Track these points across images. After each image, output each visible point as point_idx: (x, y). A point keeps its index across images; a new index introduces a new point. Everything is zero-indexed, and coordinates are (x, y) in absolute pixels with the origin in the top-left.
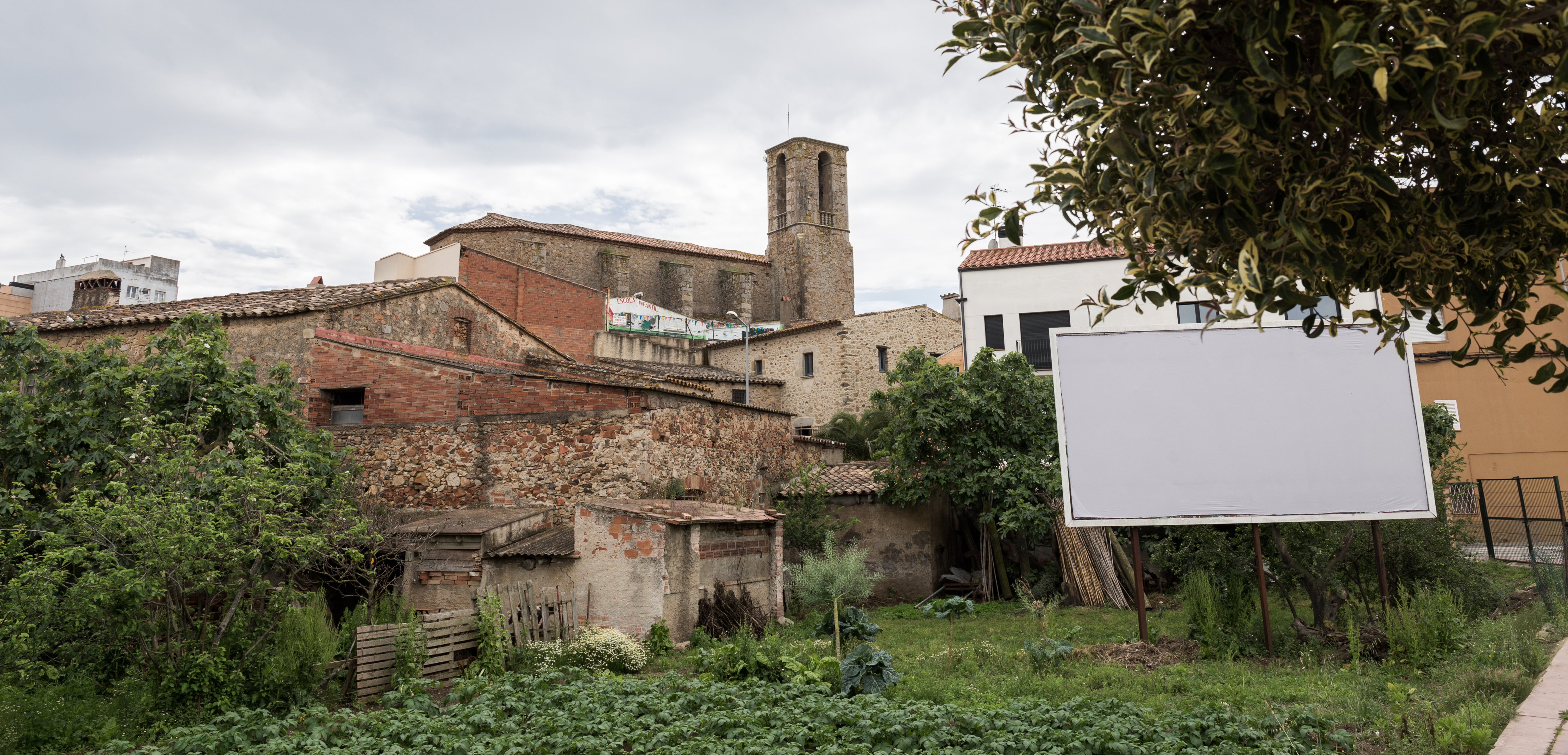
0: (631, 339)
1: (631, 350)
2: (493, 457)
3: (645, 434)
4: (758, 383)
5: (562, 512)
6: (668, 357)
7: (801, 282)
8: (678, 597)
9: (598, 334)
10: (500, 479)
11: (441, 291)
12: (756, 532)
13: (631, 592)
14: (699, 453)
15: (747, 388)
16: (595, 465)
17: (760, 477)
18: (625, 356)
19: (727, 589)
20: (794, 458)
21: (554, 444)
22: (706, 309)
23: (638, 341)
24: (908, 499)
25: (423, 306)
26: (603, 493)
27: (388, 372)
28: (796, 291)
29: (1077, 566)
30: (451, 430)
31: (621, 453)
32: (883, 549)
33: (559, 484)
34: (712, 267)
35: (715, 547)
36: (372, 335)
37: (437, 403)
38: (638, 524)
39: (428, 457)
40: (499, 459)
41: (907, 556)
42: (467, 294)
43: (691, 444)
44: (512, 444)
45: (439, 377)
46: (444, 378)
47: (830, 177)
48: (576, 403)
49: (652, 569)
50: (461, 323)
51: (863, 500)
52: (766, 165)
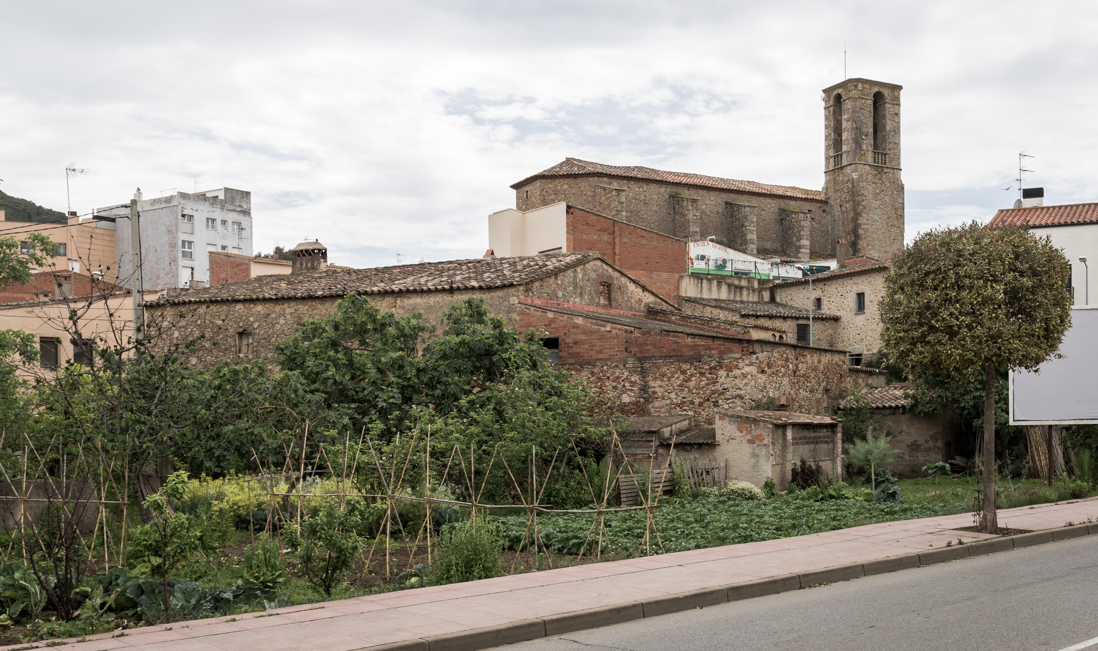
0: (710, 281)
1: (710, 290)
2: (652, 384)
3: (752, 370)
4: (818, 318)
5: (700, 418)
6: (741, 295)
7: (855, 219)
8: (780, 466)
9: (682, 277)
10: (657, 398)
11: (590, 263)
12: (825, 430)
13: (752, 463)
14: (786, 381)
15: (811, 322)
16: (721, 389)
17: (825, 396)
18: (705, 296)
19: (808, 464)
20: (848, 383)
21: (692, 375)
22: (768, 245)
23: (715, 282)
24: (926, 410)
25: (580, 276)
26: (726, 406)
27: (574, 327)
28: (851, 227)
29: (1038, 454)
30: (622, 367)
31: (737, 381)
32: (909, 444)
33: (697, 401)
34: (772, 206)
35: (801, 438)
36: (551, 299)
37: (610, 349)
38: (755, 425)
39: (607, 384)
40: (655, 385)
41: (925, 448)
42: (607, 264)
43: (780, 375)
44: (664, 375)
45: (611, 331)
46: (614, 332)
47: (884, 116)
48: (706, 349)
49: (764, 451)
50: (604, 285)
51: (897, 411)
52: (823, 104)
